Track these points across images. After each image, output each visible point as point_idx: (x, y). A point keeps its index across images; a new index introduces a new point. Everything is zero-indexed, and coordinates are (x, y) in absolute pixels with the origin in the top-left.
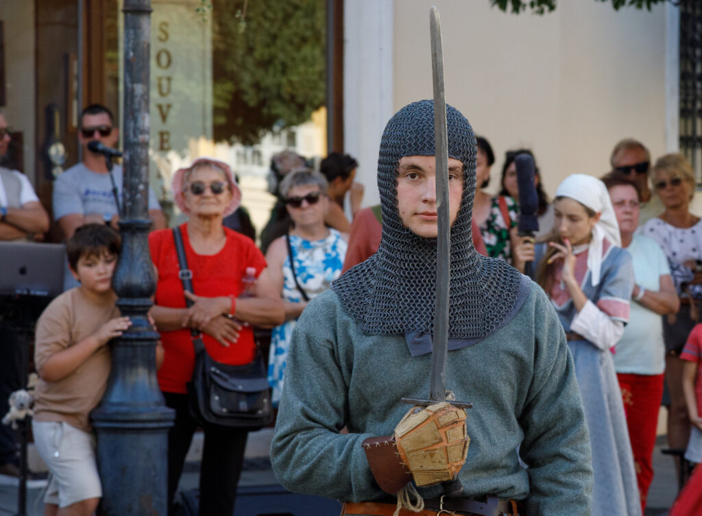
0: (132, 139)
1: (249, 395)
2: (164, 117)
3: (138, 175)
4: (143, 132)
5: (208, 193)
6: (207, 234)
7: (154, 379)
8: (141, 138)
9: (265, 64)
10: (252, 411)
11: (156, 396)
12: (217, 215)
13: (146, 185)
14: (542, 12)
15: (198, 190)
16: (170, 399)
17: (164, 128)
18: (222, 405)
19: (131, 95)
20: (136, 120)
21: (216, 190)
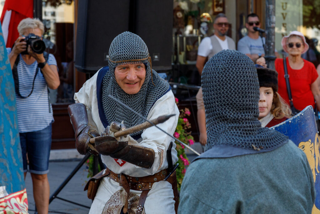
0: (269, 26)
3: (271, 39)
5: (295, 47)
8: (272, 25)
17: (284, 22)
19: (268, 9)
20: (270, 18)
21: (298, 46)
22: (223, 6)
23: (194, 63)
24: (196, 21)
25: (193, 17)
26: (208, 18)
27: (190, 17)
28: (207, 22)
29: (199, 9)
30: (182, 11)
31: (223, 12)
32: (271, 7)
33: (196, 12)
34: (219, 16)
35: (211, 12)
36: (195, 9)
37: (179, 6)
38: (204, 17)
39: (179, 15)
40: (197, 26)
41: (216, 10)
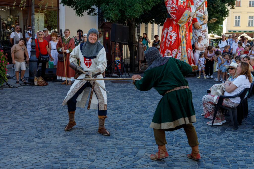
0: (33, 29)
1: (45, 58)
2: (38, 27)
3: (33, 33)
4: (34, 28)
5: (41, 35)
6: (40, 40)
7: (36, 56)
8: (34, 29)
9: (52, 21)
10: (46, 60)
11: (36, 58)
12: (42, 38)
13: (34, 34)
14: (82, 16)
15: (40, 35)
16: (37, 58)
17: (38, 28)
18: (42, 59)
19: (32, 24)
20: (33, 26)
21: (42, 35)
22: (19, 23)
23: (9, 40)
24: (10, 27)
25: (9, 26)
26: (14, 26)
27: (8, 26)
28: (13, 28)
29: (11, 23)
30: (5, 24)
31: (19, 25)
32: (33, 23)
33: (10, 24)
34: (17, 26)
35: (15, 24)
36: (10, 23)
37: (4, 22)
38: (12, 26)
39: (4, 25)
40: (11, 29)
41: (16, 24)
